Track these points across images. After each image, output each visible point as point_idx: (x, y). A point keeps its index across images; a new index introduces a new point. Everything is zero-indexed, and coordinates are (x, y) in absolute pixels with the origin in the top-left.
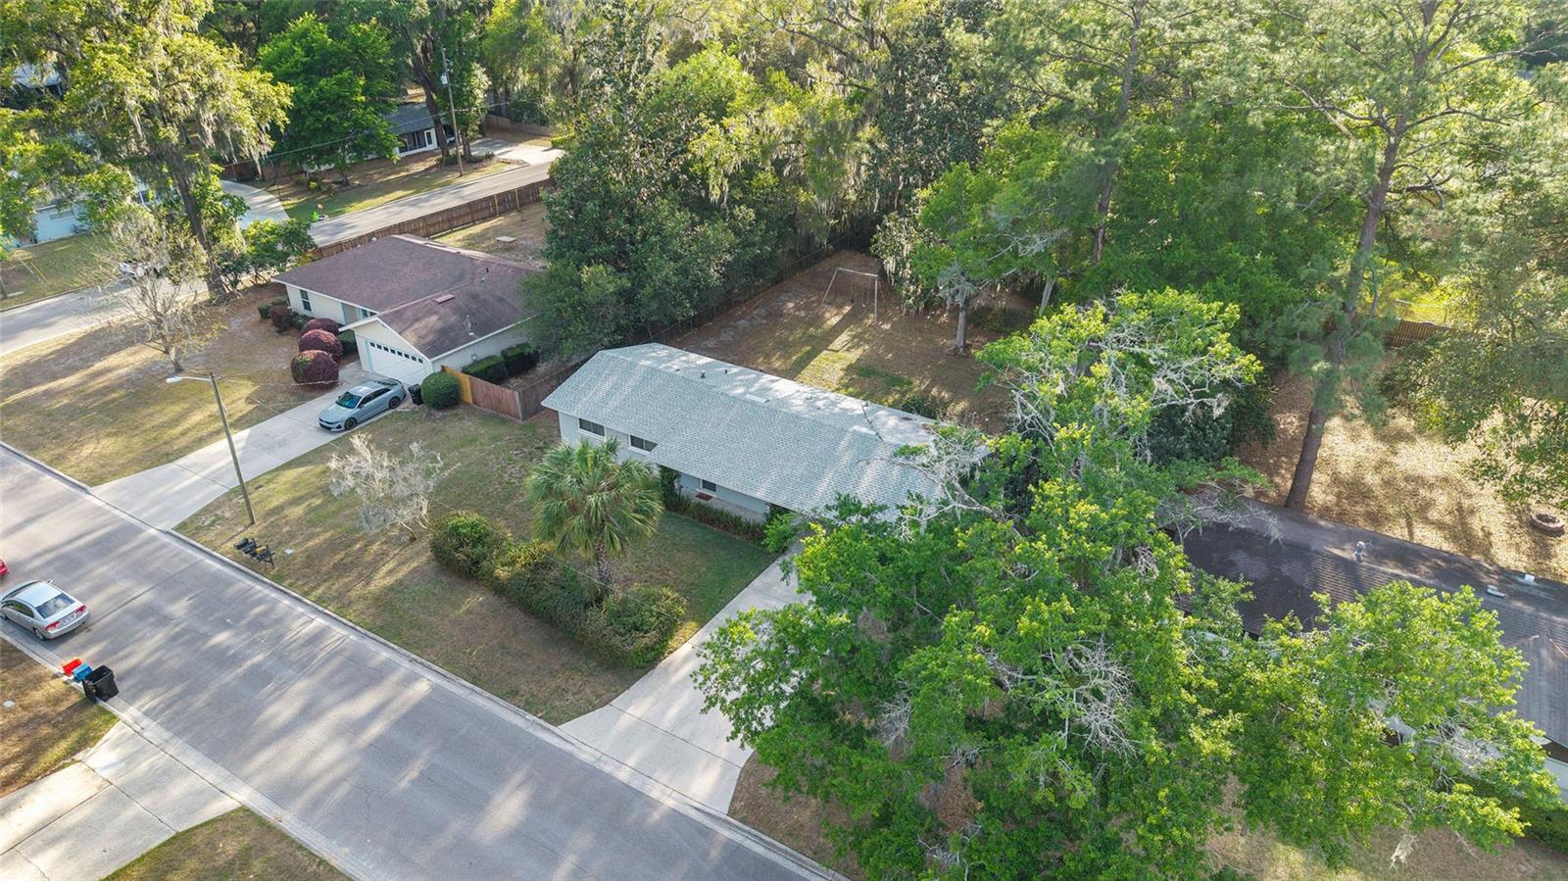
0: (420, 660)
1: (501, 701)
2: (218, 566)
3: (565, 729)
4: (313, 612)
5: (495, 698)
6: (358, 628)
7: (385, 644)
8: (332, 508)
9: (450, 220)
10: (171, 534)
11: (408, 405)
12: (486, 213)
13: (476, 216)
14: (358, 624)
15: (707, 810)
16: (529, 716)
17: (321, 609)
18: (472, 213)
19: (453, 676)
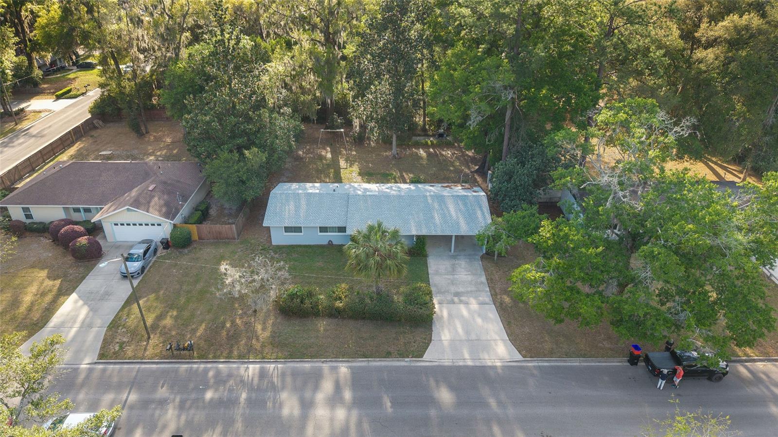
0: (328, 360)
1: (388, 359)
2: (154, 366)
3: (426, 356)
4: (242, 364)
5: (383, 359)
6: (278, 360)
7: (301, 361)
8: (186, 314)
9: (53, 150)
10: (99, 363)
11: (161, 252)
12: (69, 142)
13: (66, 144)
14: (277, 358)
15: (514, 360)
16: (406, 360)
17: (247, 360)
18: (62, 143)
19: (353, 359)
